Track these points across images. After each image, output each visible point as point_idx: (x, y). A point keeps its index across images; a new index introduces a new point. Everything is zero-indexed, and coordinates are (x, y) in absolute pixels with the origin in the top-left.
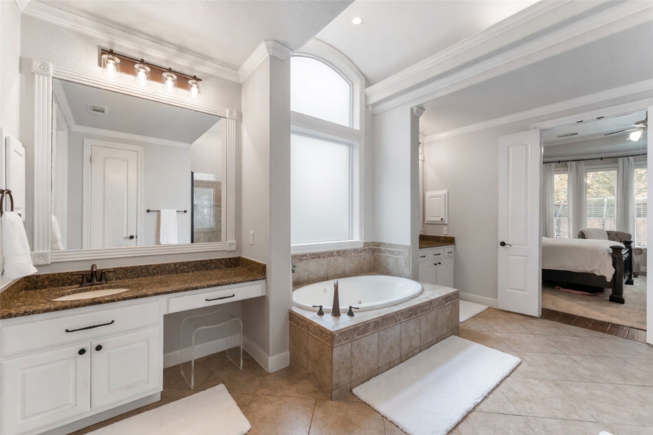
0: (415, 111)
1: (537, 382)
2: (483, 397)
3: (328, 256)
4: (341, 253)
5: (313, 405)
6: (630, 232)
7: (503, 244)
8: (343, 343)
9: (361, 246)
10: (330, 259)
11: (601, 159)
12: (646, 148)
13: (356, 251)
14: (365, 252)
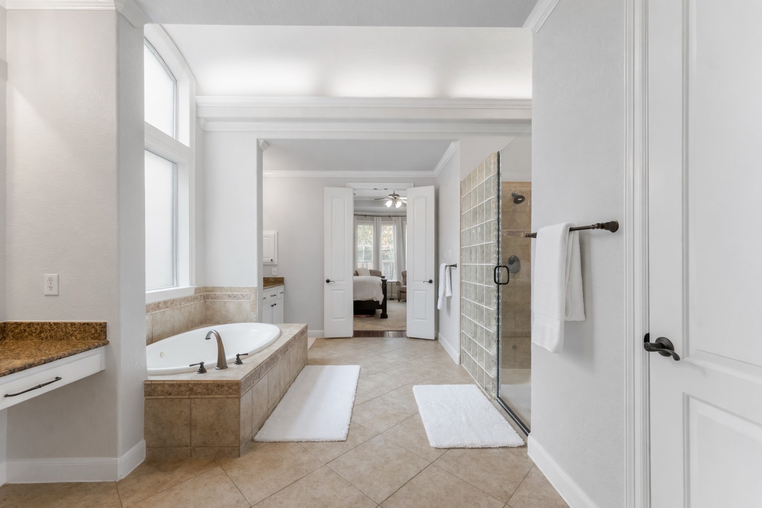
0: (261, 144)
1: (374, 376)
2: (354, 397)
3: (153, 309)
4: (169, 304)
5: (223, 471)
6: (380, 271)
7: (328, 281)
8: (247, 390)
9: (192, 293)
10: (156, 313)
11: (365, 216)
12: (406, 212)
13: (186, 299)
14: (196, 301)
